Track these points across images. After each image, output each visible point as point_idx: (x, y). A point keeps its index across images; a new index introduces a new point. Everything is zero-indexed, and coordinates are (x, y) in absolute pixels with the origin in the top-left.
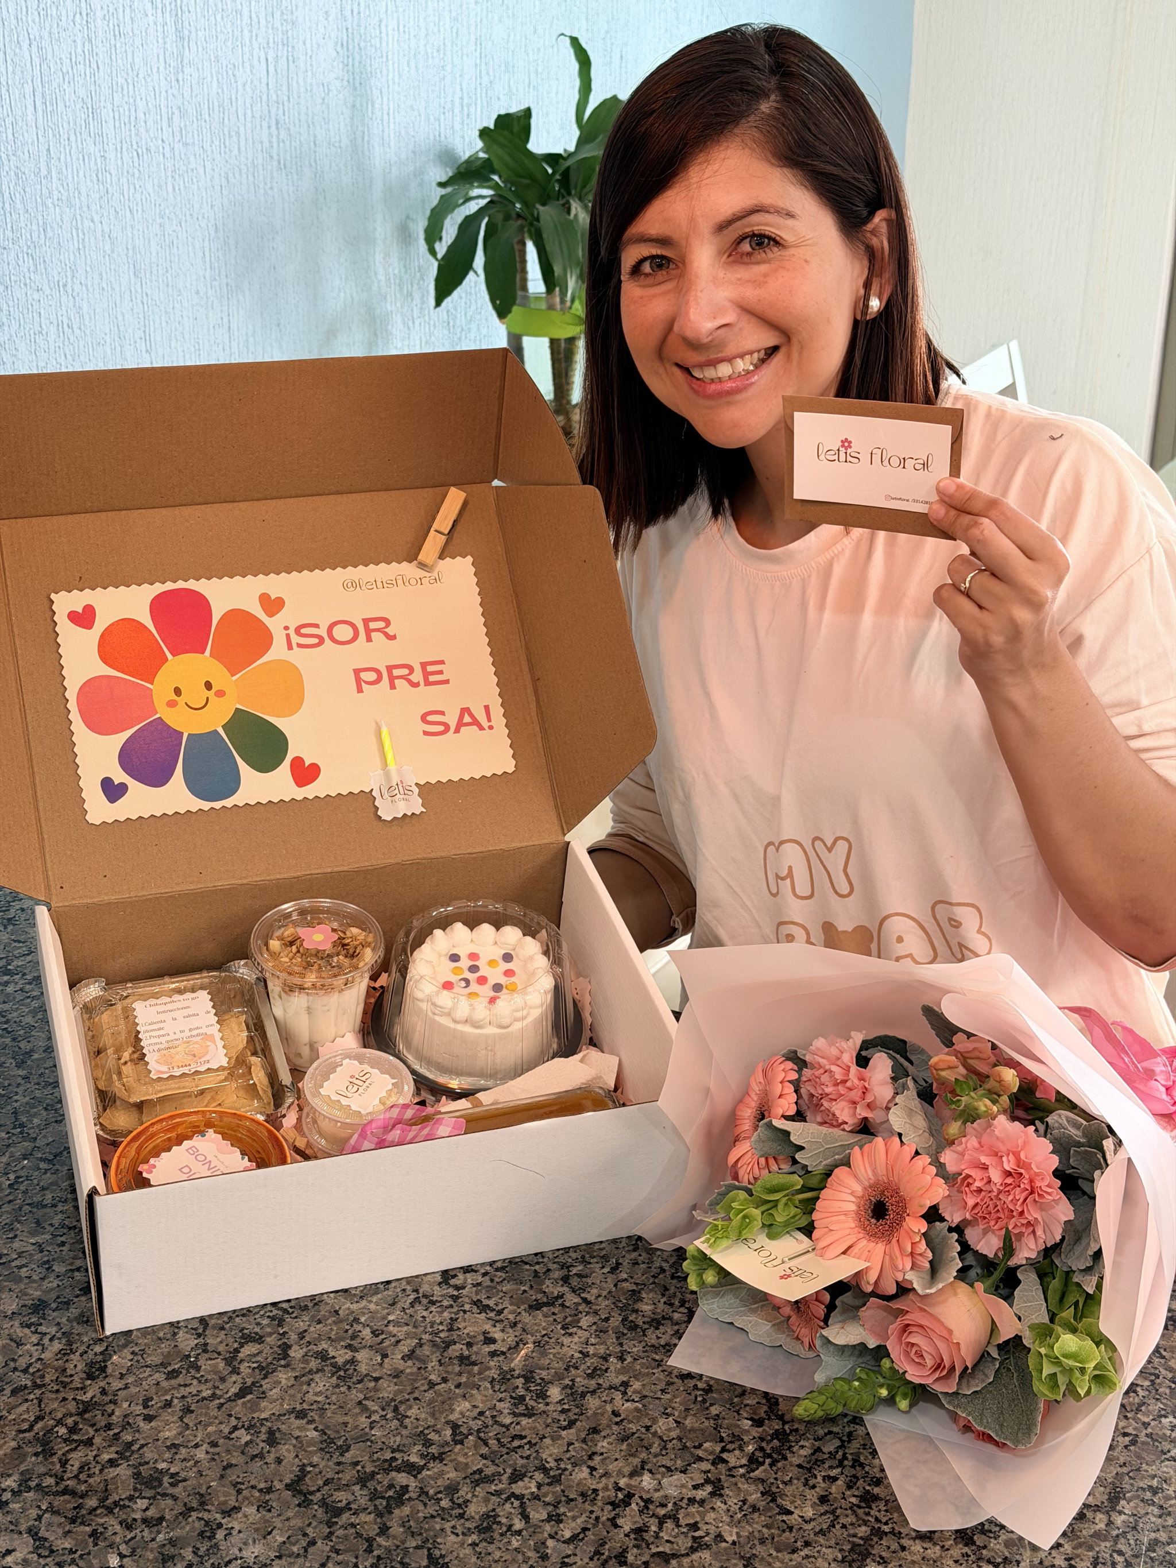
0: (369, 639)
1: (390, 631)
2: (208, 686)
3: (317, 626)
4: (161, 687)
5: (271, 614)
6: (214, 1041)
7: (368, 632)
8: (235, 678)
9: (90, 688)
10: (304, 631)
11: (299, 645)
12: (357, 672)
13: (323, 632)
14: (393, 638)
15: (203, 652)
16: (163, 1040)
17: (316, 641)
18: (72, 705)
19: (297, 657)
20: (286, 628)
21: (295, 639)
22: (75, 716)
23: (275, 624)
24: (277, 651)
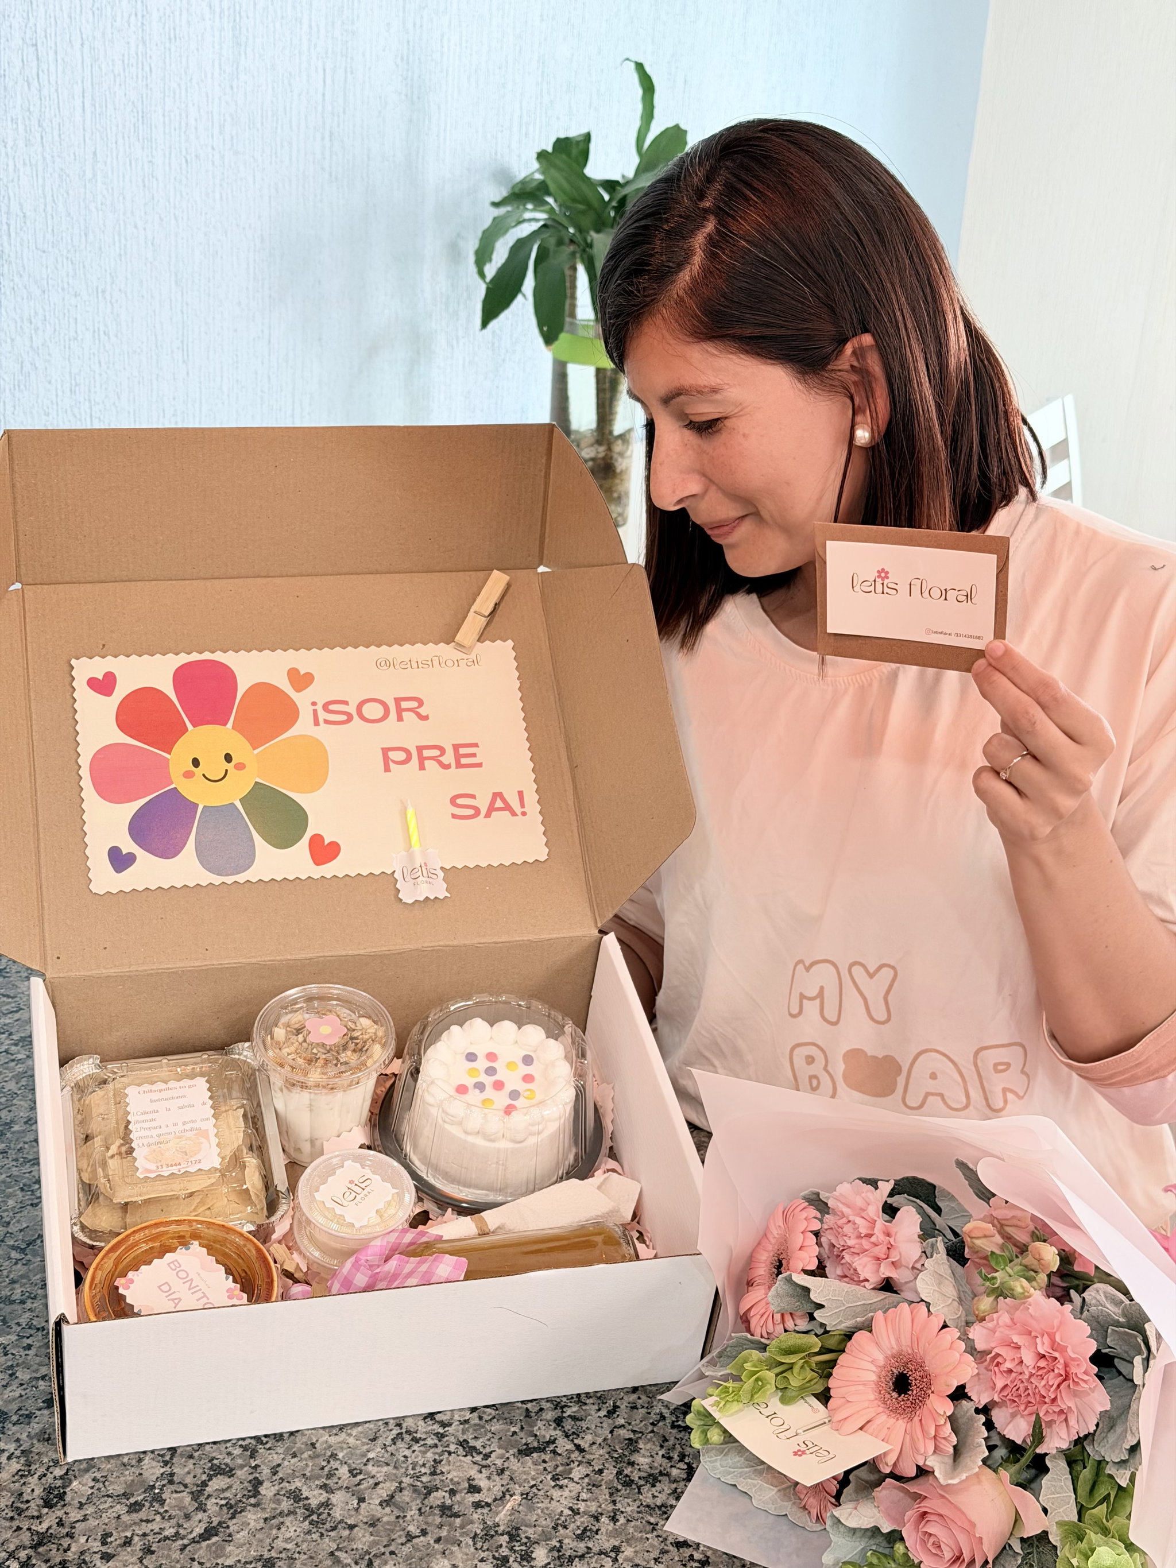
0: (400, 718)
1: (422, 711)
2: (228, 758)
3: (346, 703)
4: (179, 757)
5: (298, 689)
6: (207, 1138)
7: (400, 711)
8: (256, 752)
9: (105, 755)
10: (332, 707)
11: (326, 722)
12: (385, 751)
13: (352, 709)
14: (425, 718)
15: (225, 724)
16: (154, 1133)
17: (344, 718)
18: (85, 772)
19: (324, 733)
20: (314, 704)
21: (322, 715)
22: (86, 783)
23: (302, 700)
24: (303, 726)
